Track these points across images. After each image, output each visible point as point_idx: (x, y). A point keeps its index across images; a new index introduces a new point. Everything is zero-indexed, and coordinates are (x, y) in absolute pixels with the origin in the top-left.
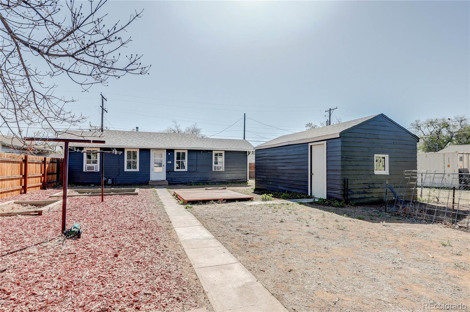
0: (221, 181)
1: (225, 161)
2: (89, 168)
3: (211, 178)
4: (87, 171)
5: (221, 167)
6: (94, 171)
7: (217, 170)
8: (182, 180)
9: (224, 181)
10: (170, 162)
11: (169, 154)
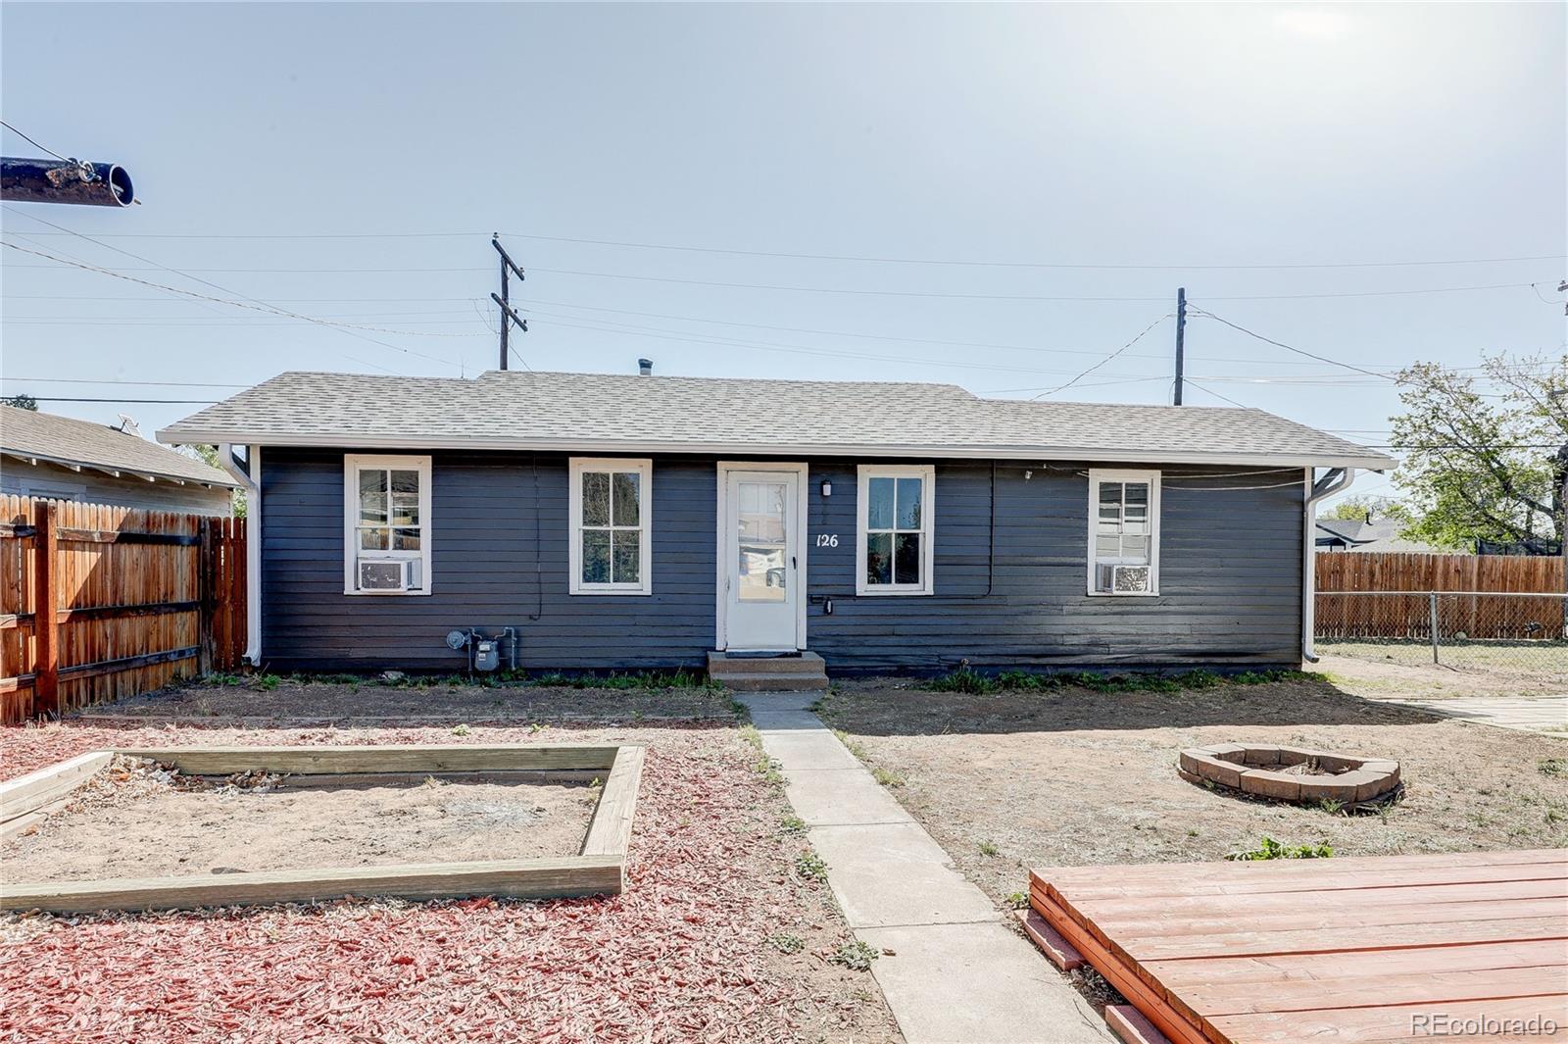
0: (1136, 659)
1: (1162, 535)
2: (372, 574)
3: (1075, 640)
4: (364, 591)
5: (1142, 573)
6: (403, 590)
7: (1116, 593)
8: (903, 651)
9: (1154, 658)
10: (833, 541)
11: (827, 490)
